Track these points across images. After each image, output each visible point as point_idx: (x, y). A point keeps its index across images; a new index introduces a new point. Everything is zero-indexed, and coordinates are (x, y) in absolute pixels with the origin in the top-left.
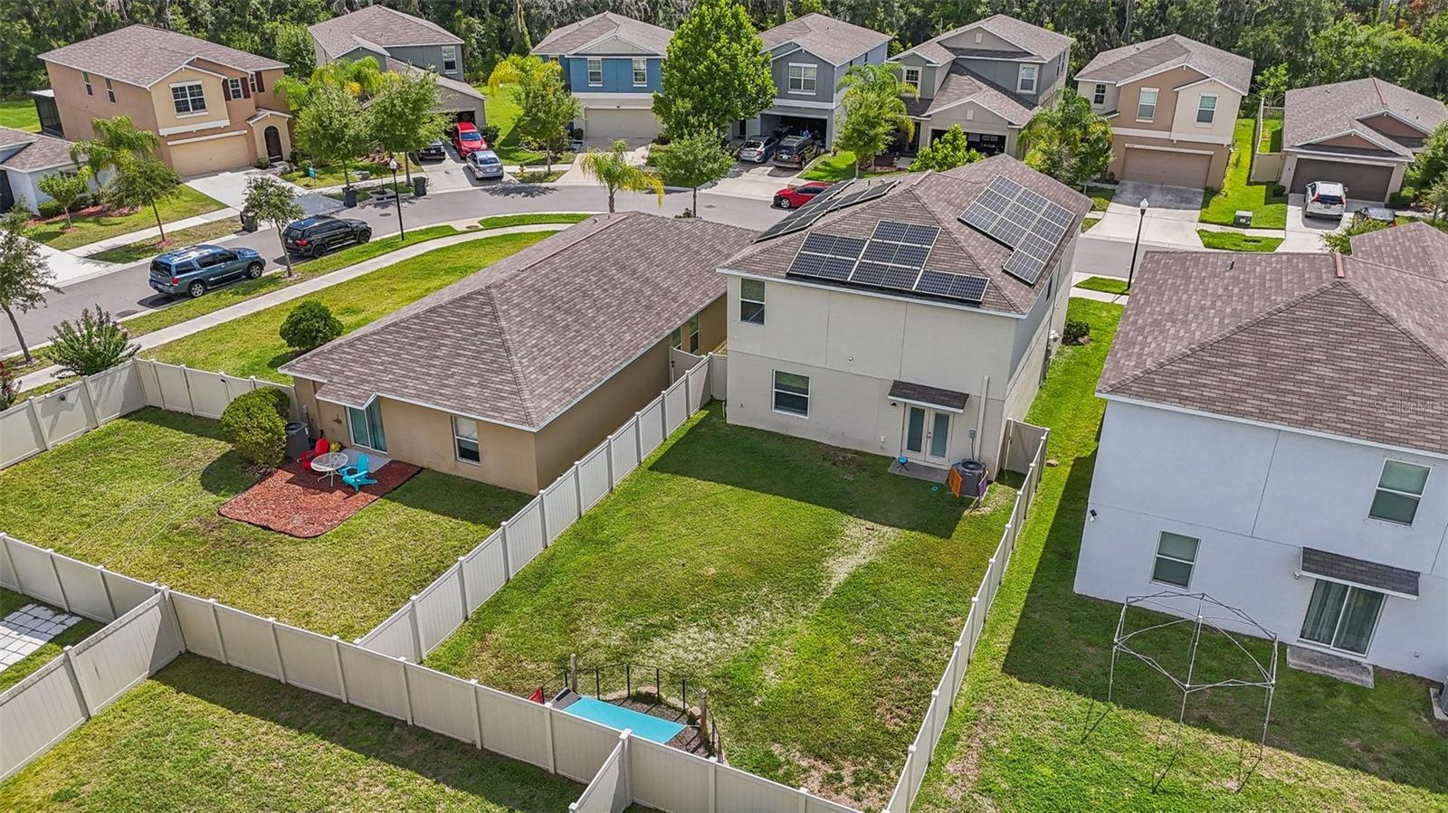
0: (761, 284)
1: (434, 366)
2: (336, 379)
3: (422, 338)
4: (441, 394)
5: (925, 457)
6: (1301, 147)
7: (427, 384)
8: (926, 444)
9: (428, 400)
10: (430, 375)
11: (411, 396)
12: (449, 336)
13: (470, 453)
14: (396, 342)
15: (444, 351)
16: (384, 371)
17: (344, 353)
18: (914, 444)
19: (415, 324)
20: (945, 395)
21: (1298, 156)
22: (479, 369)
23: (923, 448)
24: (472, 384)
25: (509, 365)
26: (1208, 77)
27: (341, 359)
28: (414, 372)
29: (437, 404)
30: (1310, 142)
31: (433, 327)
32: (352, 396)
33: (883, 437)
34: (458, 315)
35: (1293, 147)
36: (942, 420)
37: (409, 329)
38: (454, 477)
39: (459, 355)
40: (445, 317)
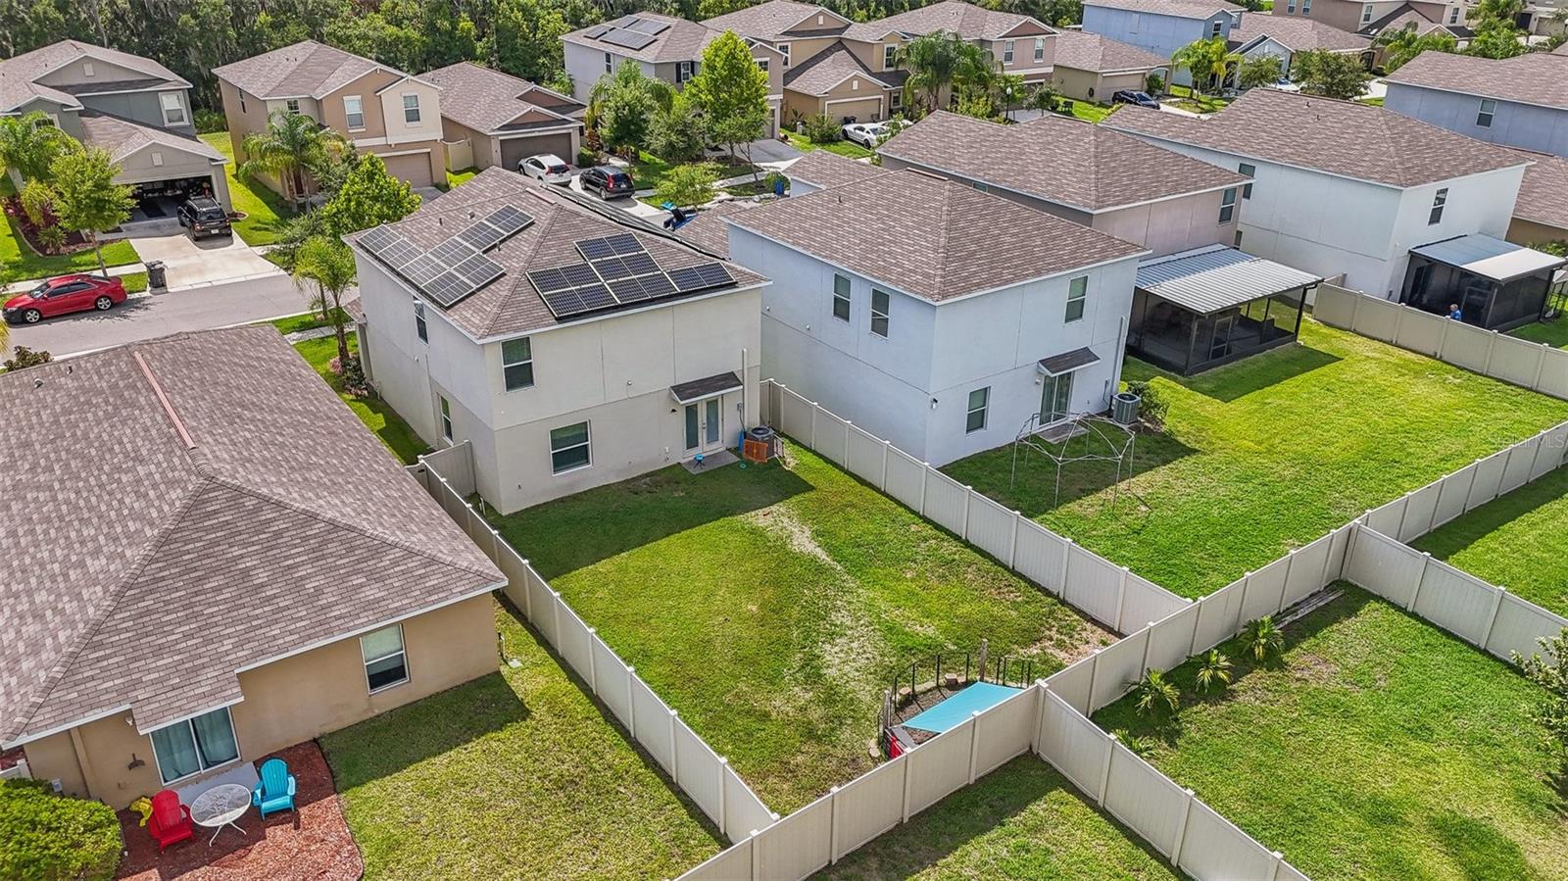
0: (525, 341)
1: (275, 596)
2: (141, 695)
3: (199, 579)
4: (337, 618)
5: (705, 449)
6: (499, 129)
7: (301, 619)
8: (702, 436)
9: (329, 633)
10: (287, 608)
11: (295, 644)
12: (242, 556)
13: (385, 675)
14: (167, 603)
15: (262, 577)
16: (207, 642)
17: (98, 660)
18: (692, 442)
19: (161, 570)
20: (719, 380)
21: (501, 138)
22: (344, 566)
23: (700, 440)
24: (362, 585)
25: (376, 542)
26: (402, 78)
27: (103, 670)
28: (257, 617)
29: (349, 630)
30: (504, 123)
31: (200, 558)
32: (204, 695)
33: (667, 448)
34: (213, 529)
35: (493, 130)
36: (712, 405)
37: (163, 579)
38: (372, 720)
39: (289, 567)
40: (200, 539)
